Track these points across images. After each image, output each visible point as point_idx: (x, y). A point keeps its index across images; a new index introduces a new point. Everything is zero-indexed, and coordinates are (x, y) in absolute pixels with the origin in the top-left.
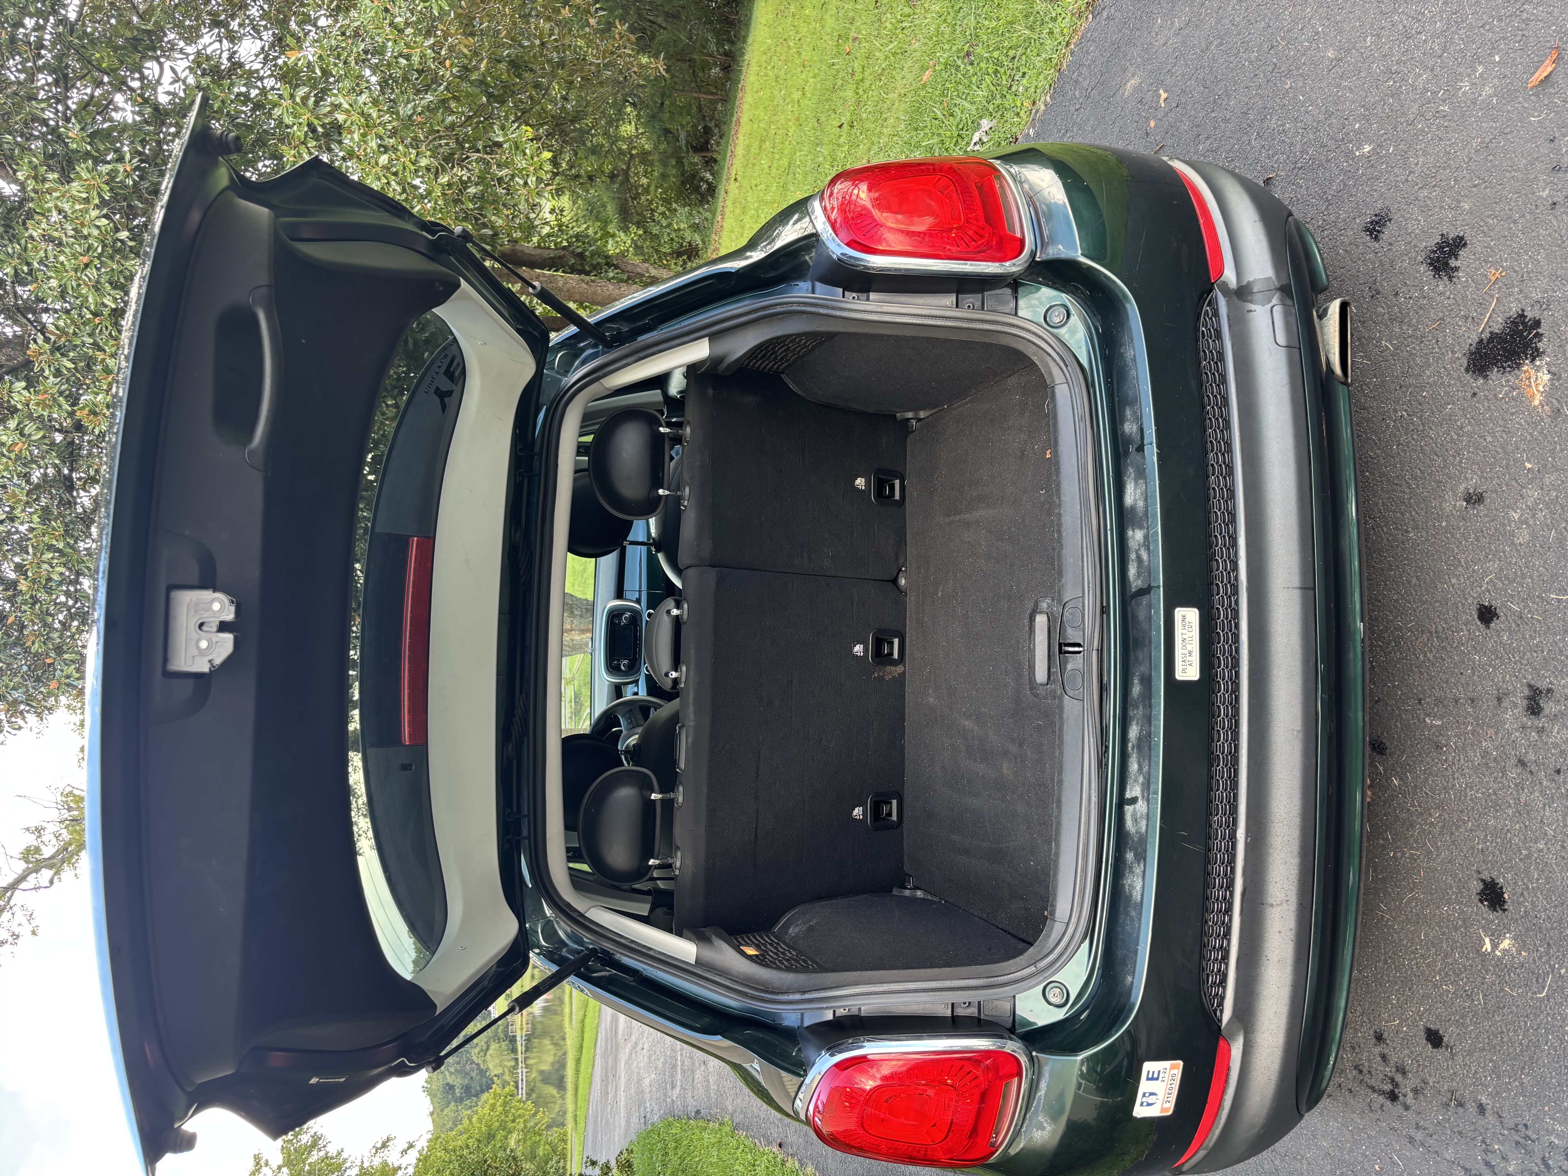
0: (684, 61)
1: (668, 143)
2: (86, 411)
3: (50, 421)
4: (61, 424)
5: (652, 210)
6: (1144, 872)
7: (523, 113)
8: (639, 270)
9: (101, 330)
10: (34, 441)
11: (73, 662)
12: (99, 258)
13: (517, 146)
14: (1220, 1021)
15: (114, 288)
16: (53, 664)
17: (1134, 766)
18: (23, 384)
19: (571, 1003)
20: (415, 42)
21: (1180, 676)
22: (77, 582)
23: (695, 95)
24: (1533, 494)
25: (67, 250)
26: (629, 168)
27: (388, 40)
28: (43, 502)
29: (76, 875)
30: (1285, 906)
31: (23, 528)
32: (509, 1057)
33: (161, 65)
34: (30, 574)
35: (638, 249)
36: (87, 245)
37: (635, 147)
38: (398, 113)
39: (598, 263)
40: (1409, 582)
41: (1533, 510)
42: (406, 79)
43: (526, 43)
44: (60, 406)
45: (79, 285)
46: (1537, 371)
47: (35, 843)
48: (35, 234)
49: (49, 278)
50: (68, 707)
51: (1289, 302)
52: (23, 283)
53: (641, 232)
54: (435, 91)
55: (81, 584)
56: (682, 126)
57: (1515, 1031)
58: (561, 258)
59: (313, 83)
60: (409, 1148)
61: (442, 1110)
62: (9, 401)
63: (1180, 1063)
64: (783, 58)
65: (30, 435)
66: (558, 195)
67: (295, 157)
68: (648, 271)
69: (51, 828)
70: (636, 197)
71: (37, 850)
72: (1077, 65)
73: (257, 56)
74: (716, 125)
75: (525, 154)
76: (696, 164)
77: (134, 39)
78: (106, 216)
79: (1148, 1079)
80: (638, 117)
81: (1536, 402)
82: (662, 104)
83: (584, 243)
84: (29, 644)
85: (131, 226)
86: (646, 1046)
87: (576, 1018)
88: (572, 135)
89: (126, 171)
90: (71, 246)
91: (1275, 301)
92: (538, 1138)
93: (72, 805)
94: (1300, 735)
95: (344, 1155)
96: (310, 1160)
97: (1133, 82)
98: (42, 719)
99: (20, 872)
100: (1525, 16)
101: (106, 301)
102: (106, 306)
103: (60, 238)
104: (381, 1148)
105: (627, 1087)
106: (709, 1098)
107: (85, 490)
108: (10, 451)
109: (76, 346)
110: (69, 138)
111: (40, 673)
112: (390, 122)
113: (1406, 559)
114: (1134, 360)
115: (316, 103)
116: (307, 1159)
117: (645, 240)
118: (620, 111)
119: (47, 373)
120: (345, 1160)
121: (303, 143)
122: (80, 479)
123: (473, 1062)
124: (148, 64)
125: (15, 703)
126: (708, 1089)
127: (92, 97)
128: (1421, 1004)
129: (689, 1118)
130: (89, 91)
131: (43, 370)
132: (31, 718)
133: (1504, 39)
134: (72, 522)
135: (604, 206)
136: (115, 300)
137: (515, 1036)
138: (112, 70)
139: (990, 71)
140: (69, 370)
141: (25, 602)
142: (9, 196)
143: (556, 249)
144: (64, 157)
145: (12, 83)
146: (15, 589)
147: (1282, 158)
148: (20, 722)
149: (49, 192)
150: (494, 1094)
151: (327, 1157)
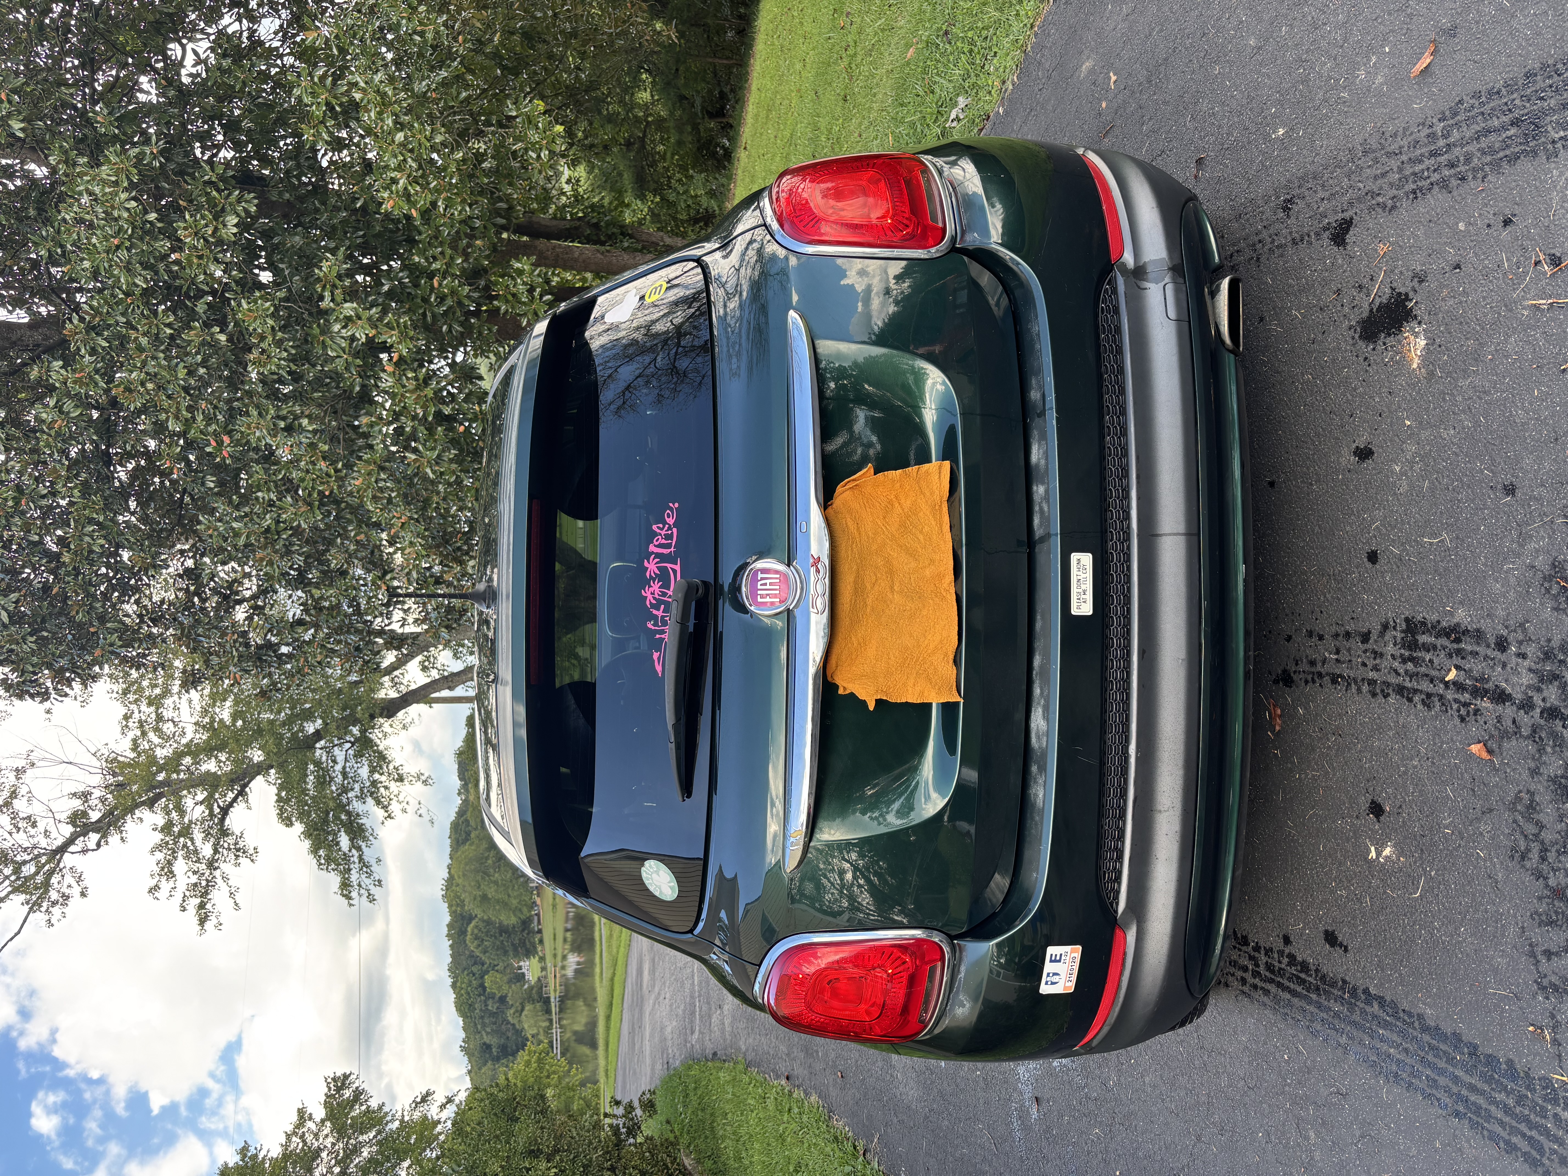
0: (697, 25)
1: (684, 110)
2: (121, 389)
3: (87, 398)
4: (97, 401)
5: (669, 178)
6: (1045, 782)
7: (538, 84)
8: (654, 239)
9: (133, 310)
10: (73, 418)
11: (116, 630)
12: (129, 239)
13: (530, 120)
14: (1116, 912)
15: (144, 269)
16: (96, 632)
17: (1037, 691)
18: (61, 363)
19: (601, 963)
20: (428, 19)
21: (1075, 611)
22: (116, 554)
23: (710, 60)
24: (1412, 448)
25: (98, 232)
26: (645, 136)
27: (403, 18)
28: (83, 476)
29: (122, 838)
30: (1171, 812)
31: (63, 503)
32: (544, 1018)
33: (183, 47)
34: (72, 547)
35: (655, 217)
36: (117, 228)
37: (651, 115)
38: (412, 90)
39: (613, 233)
40: (1313, 531)
41: (1412, 463)
42: (421, 55)
43: (539, 15)
44: (96, 383)
45: (111, 266)
46: (1416, 337)
47: (82, 808)
48: (68, 217)
49: (82, 260)
50: (111, 676)
51: (1181, 280)
52: (56, 264)
53: (658, 199)
54: (449, 66)
55: (121, 556)
56: (698, 92)
57: (1395, 928)
58: (576, 228)
59: (330, 62)
60: (447, 1103)
61: (480, 1069)
62: (47, 380)
63: (1079, 948)
64: (787, 27)
65: (68, 413)
66: (574, 165)
67: (314, 135)
68: (662, 240)
69: (97, 793)
70: (654, 164)
71: (84, 814)
72: (1039, 47)
73: (276, 33)
74: (732, 91)
75: (538, 128)
76: (711, 130)
77: (157, 22)
78: (135, 199)
79: (1051, 961)
80: (654, 83)
81: (1415, 366)
82: (677, 70)
83: (599, 213)
84: (73, 613)
85: (159, 207)
86: (668, 996)
87: (607, 975)
88: (587, 105)
89: (152, 153)
90: (102, 228)
91: (1167, 279)
92: (572, 1094)
93: (117, 770)
94: (1185, 663)
95: (386, 1109)
96: (352, 1114)
97: (1087, 65)
98: (86, 688)
99: (68, 835)
100: (1409, 11)
101: (137, 281)
102: (137, 286)
103: (92, 221)
104: (420, 1103)
105: (652, 1036)
106: (725, 1040)
107: (122, 466)
108: (50, 429)
109: (110, 325)
110: (98, 122)
111: (84, 641)
112: (405, 99)
113: (1311, 509)
114: (1038, 335)
115: (334, 83)
116: (349, 1113)
117: (662, 207)
118: (635, 78)
119: (83, 351)
120: (386, 1114)
121: (322, 122)
122: (117, 454)
123: (508, 1023)
124: (171, 46)
125: (62, 670)
126: (723, 1031)
127: (117, 77)
128: (1320, 909)
129: (707, 1060)
130: (114, 72)
131: (79, 349)
132: (77, 686)
133: (1392, 31)
134: (110, 496)
135: (620, 175)
136: (146, 281)
137: (549, 998)
138: (136, 52)
139: (966, 50)
140: (103, 348)
141: (68, 574)
142: (42, 179)
143: (572, 219)
144: (92, 140)
145: (42, 70)
146: (58, 561)
147: (1213, 139)
148: (67, 690)
149: (81, 175)
150: (529, 1051)
151: (368, 1111)
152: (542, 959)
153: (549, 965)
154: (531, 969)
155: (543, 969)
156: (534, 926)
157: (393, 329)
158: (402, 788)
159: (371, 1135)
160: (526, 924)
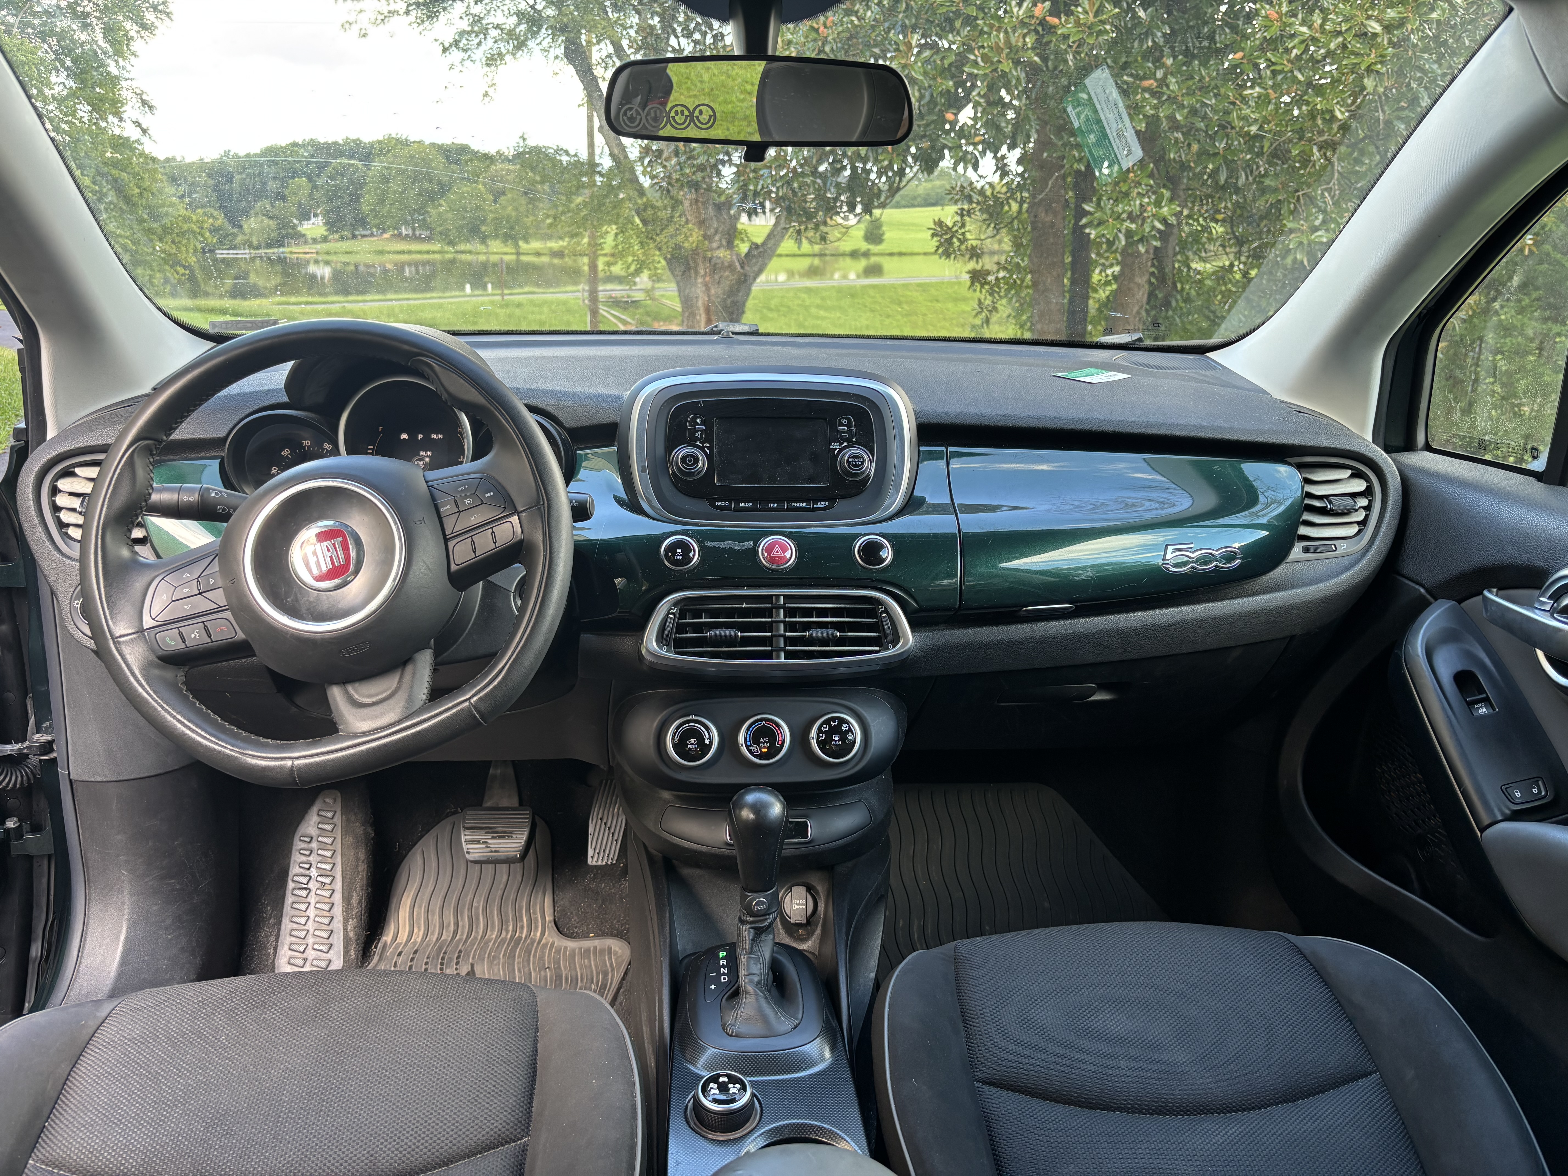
32: (261, 240)
60: (142, 129)
95: (132, 59)
104: (142, 99)
120: (127, 60)
123: (255, 202)
137: (283, 246)
150: (203, 221)
151: (130, 39)
152: (325, 239)
153: (319, 246)
154: (314, 227)
155: (315, 241)
156: (360, 232)
157: (1096, 15)
158: (478, 63)
159: (102, 42)
160: (362, 222)
